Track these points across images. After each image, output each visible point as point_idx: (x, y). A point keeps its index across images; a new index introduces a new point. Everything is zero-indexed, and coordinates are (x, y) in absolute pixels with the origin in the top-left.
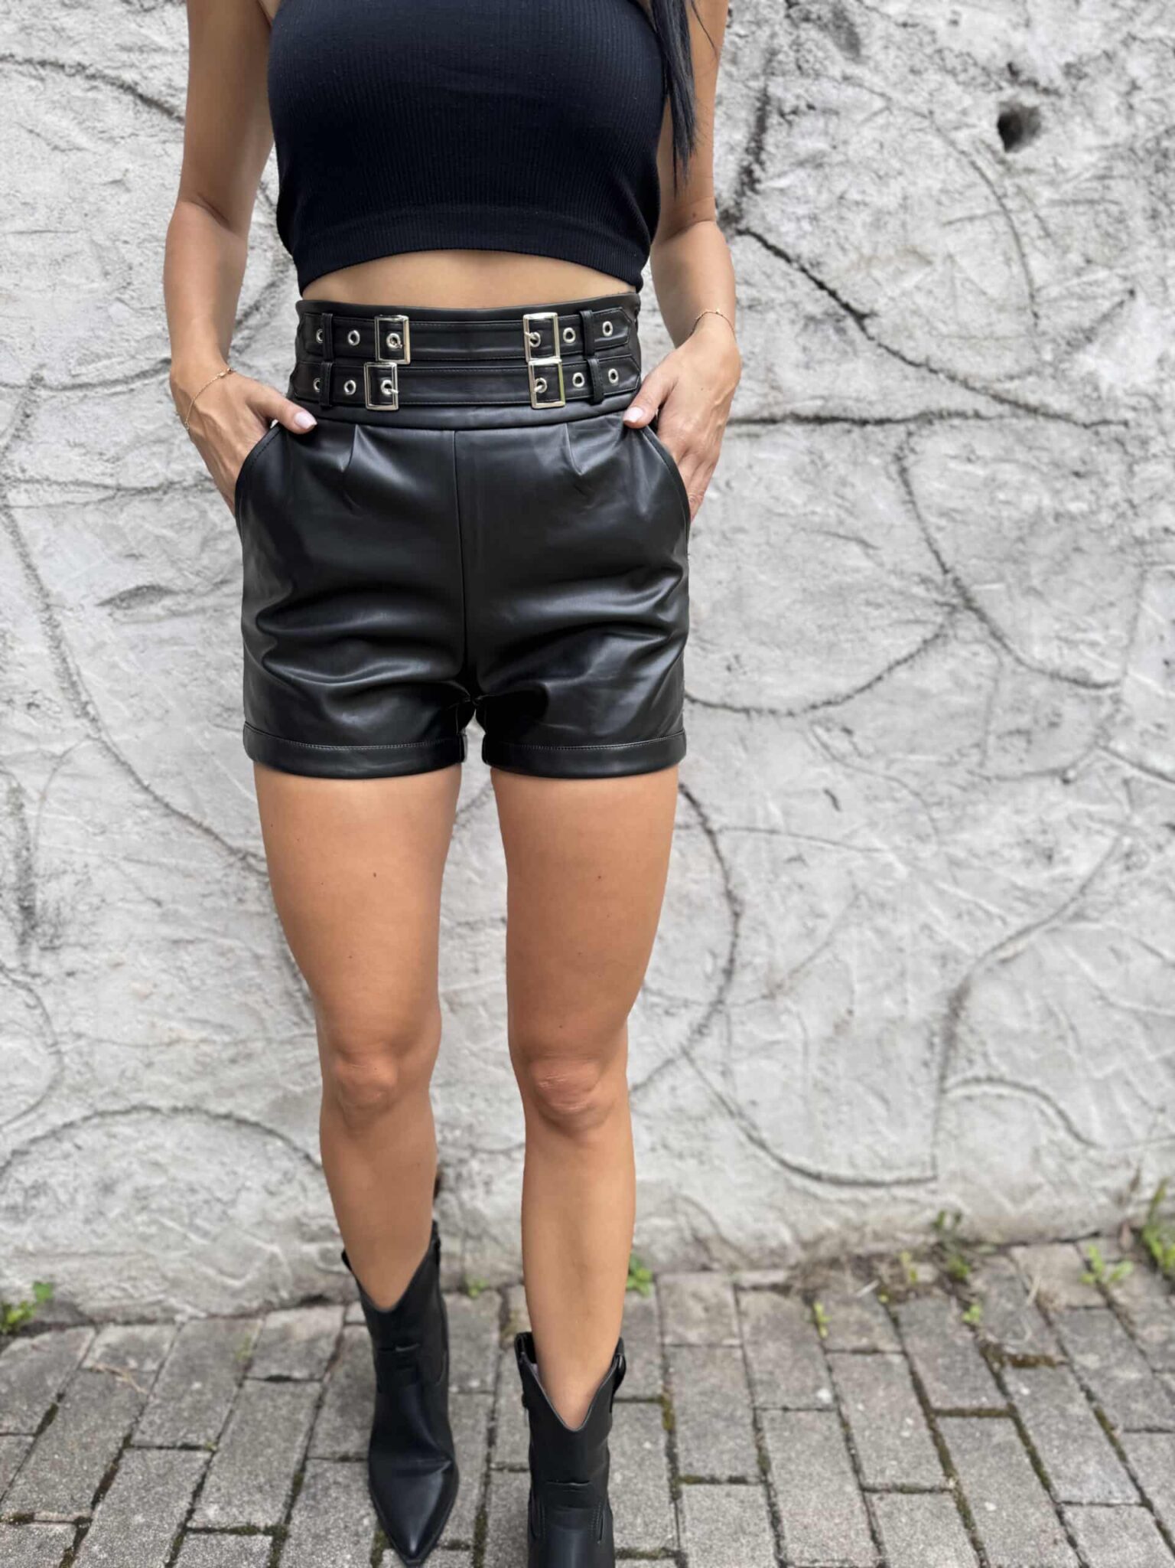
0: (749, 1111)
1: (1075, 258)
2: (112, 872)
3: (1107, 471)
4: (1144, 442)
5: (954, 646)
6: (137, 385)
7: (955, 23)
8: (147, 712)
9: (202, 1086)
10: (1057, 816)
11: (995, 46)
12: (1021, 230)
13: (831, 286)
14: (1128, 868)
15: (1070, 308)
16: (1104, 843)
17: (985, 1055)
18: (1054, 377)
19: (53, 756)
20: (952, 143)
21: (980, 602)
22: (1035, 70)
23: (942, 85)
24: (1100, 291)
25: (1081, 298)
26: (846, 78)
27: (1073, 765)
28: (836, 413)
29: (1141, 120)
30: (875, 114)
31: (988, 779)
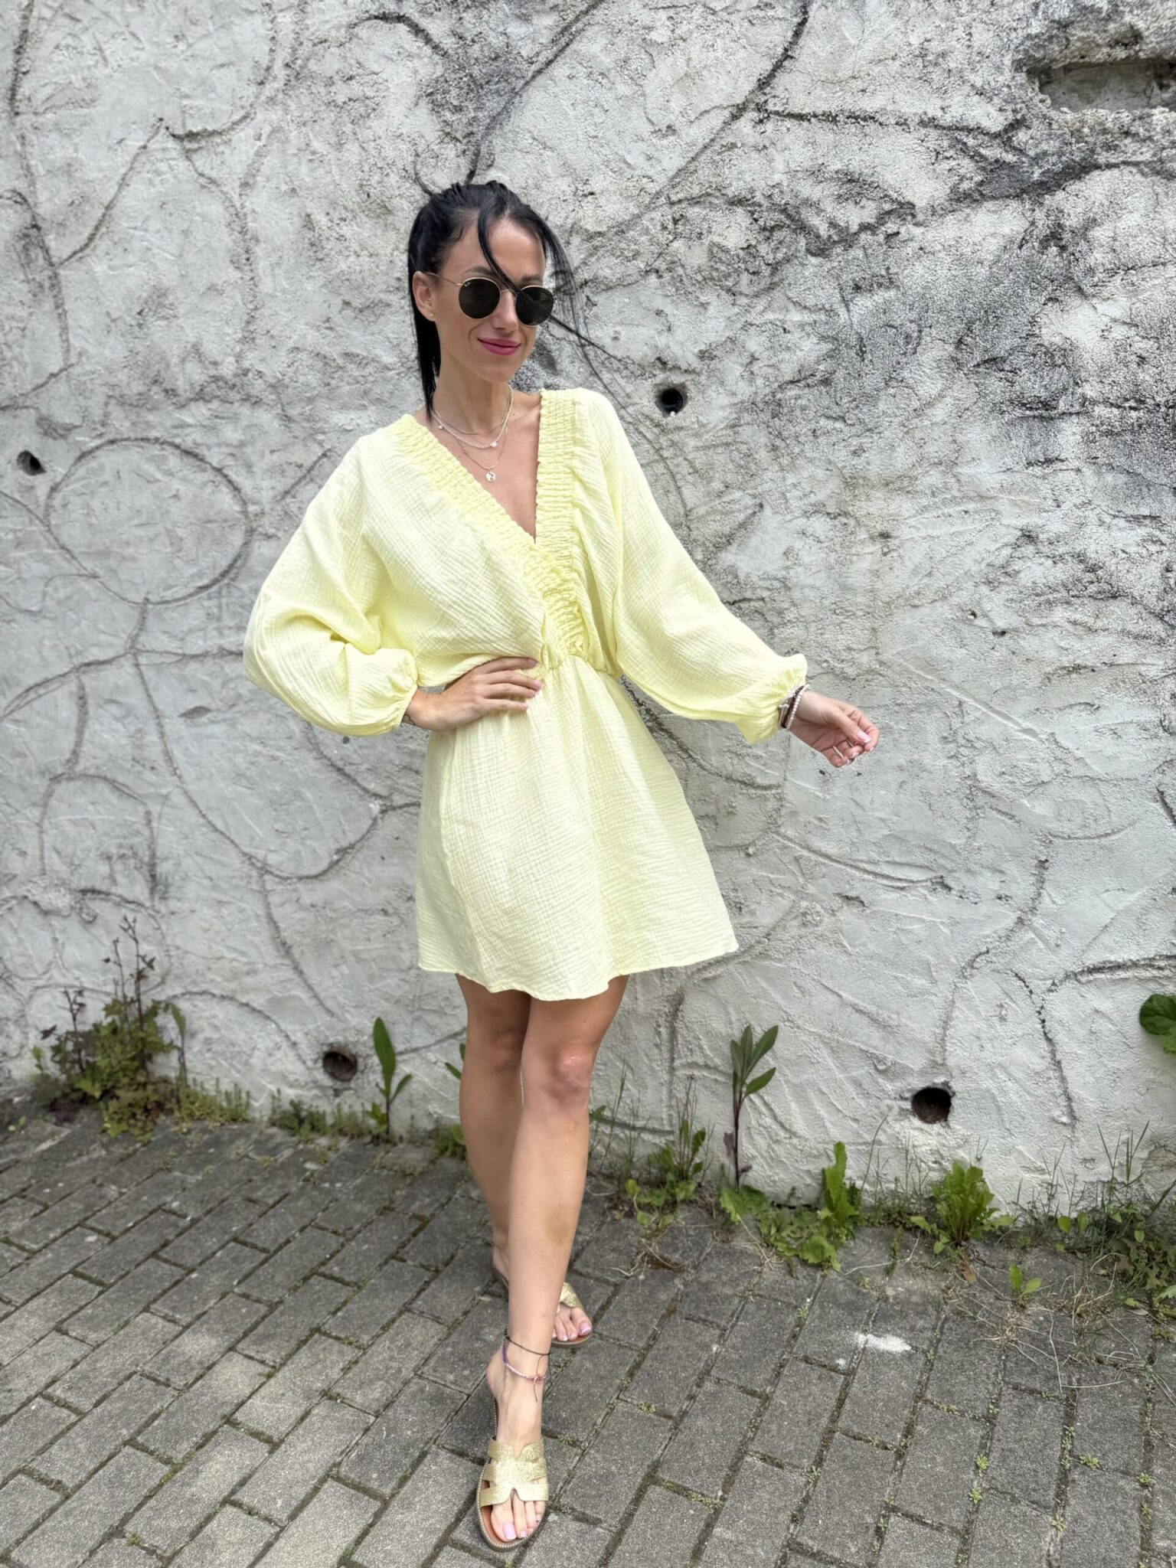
1: (717, 485)
2: (189, 860)
4: (780, 613)
6: (188, 601)
7: (616, 339)
8: (202, 774)
9: (233, 985)
10: (744, 879)
11: (646, 348)
14: (804, 925)
15: (715, 521)
16: (785, 902)
17: (701, 1048)
19: (162, 796)
22: (677, 360)
24: (737, 506)
25: (722, 513)
27: (753, 843)
29: (760, 382)
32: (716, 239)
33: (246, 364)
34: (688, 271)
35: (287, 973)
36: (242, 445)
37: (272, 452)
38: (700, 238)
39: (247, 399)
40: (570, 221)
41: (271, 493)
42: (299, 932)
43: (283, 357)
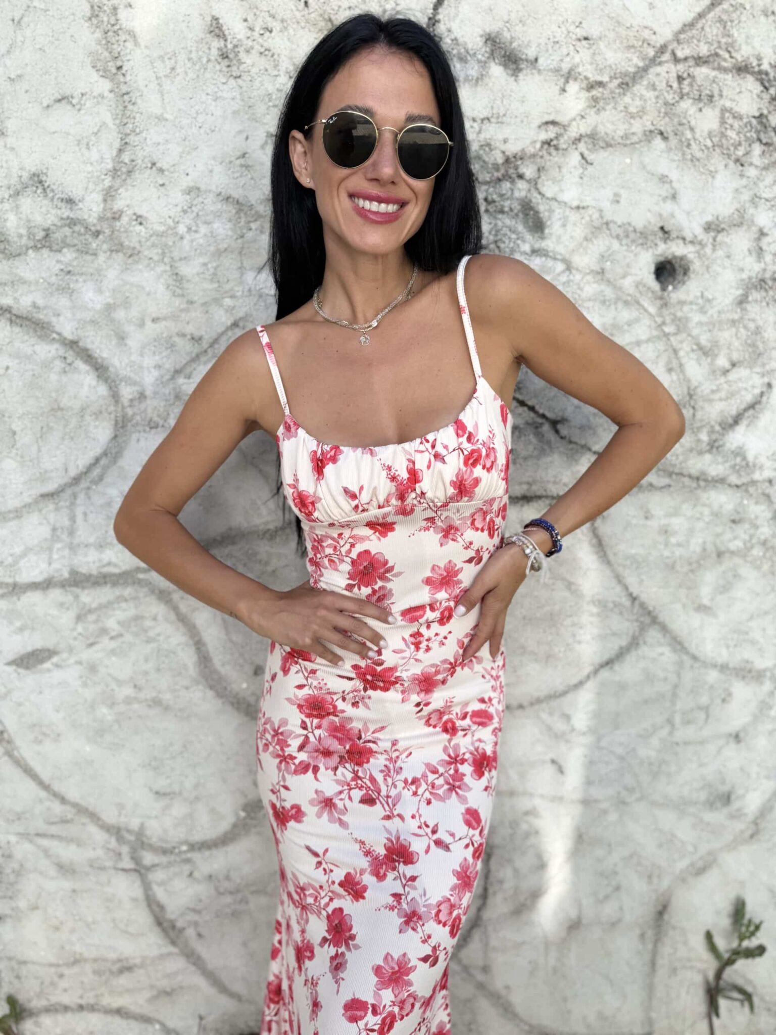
0: (503, 992)
2: (27, 846)
3: (757, 517)
5: (644, 650)
6: (24, 513)
7: (618, 202)
8: (45, 734)
10: (731, 767)
11: (649, 215)
12: (680, 346)
13: (530, 403)
15: (721, 400)
18: (710, 451)
20: (620, 289)
21: (661, 618)
22: (681, 230)
23: (609, 248)
24: (744, 385)
26: (535, 252)
27: (744, 729)
28: (539, 493)
29: (768, 258)
30: (559, 275)
31: (677, 744)
32: (728, 104)
33: (119, 204)
34: (697, 136)
35: (178, 964)
36: (109, 308)
37: (154, 320)
38: (711, 101)
39: (118, 248)
40: (565, 66)
41: (156, 373)
42: (194, 911)
43: (178, 197)
